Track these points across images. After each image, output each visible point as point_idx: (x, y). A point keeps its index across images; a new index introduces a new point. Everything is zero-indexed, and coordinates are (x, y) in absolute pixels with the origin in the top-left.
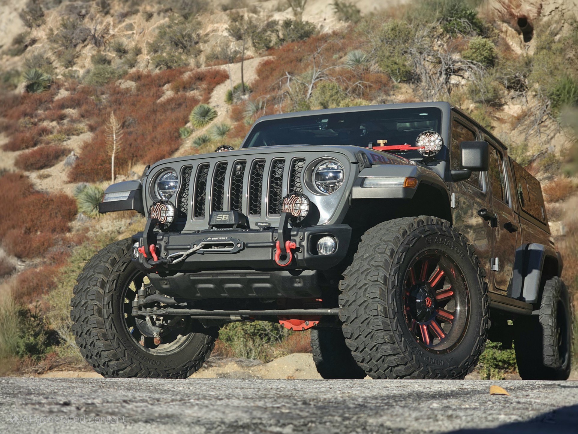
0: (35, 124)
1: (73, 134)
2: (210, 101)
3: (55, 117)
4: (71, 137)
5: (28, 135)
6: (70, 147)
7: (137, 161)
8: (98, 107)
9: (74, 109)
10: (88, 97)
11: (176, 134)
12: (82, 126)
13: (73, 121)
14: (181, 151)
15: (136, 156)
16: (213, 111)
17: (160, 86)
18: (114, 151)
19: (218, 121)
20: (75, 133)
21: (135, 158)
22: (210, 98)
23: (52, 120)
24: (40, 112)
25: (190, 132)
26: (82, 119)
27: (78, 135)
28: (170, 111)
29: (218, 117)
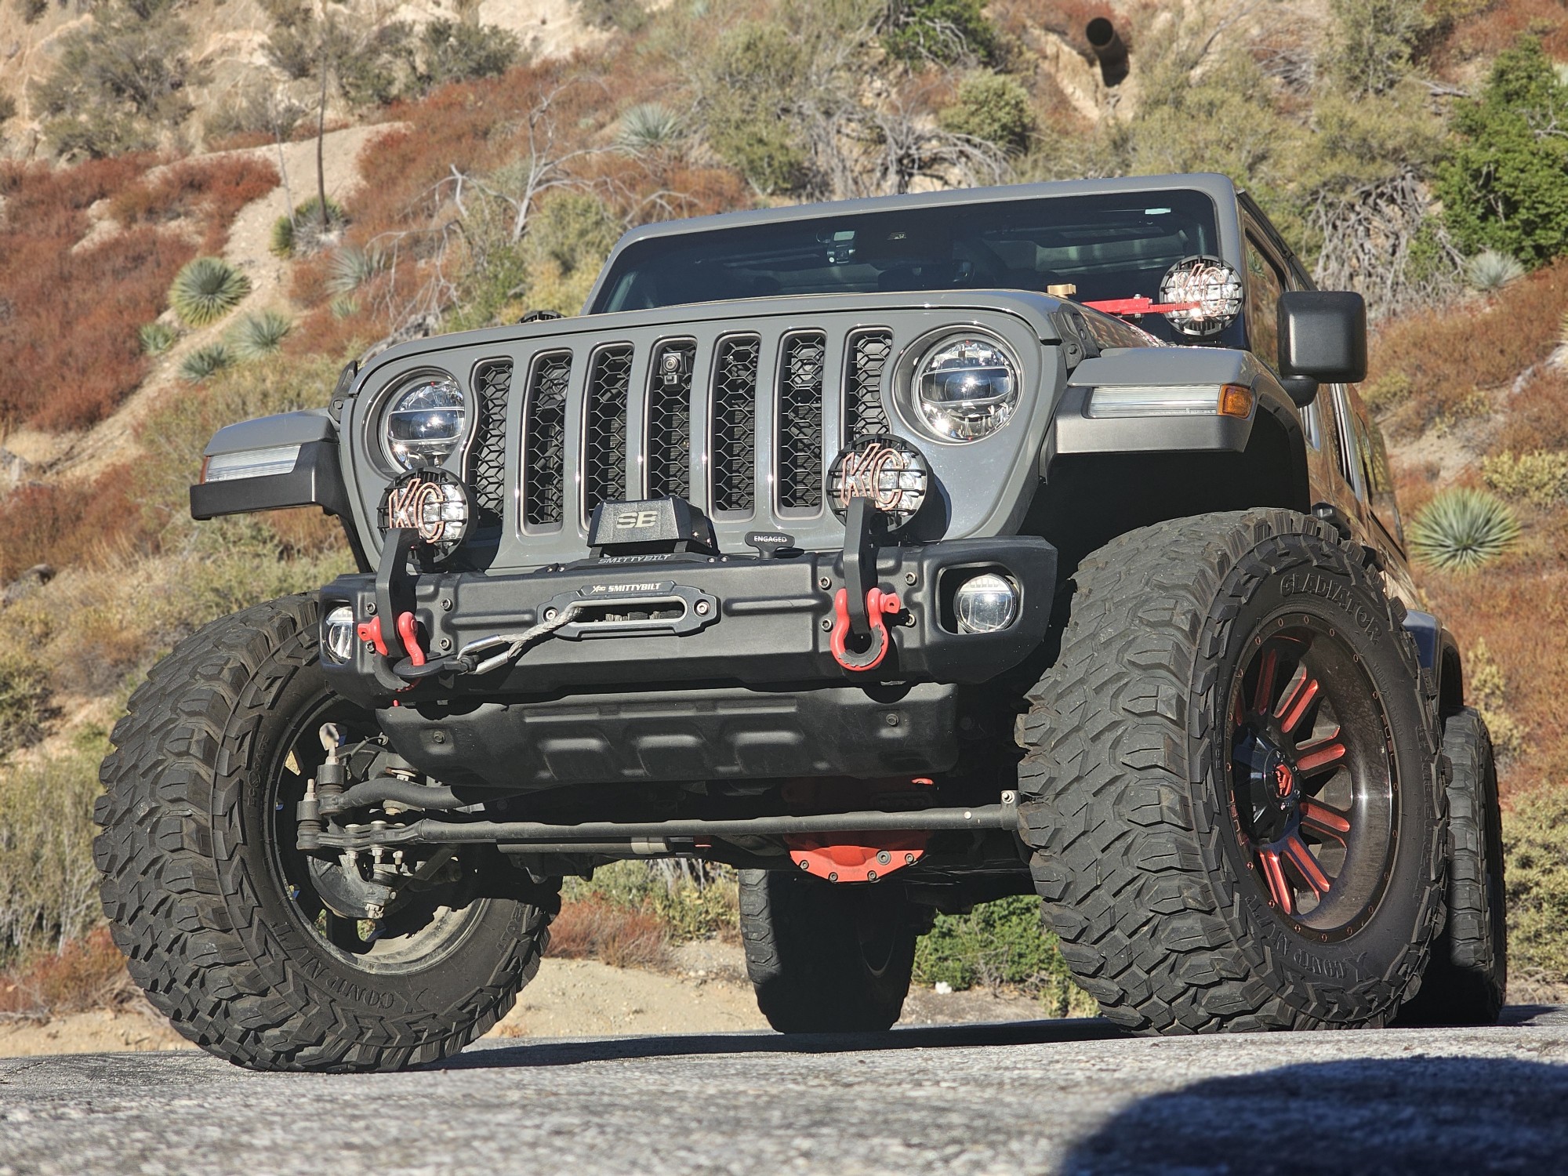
2: (226, 248)
7: (19, 421)
11: (131, 344)
14: (149, 390)
15: (16, 407)
16: (236, 276)
17: (77, 207)
19: (248, 305)
21: (13, 414)
22: (226, 240)
25: (173, 338)
28: (109, 278)
29: (254, 295)
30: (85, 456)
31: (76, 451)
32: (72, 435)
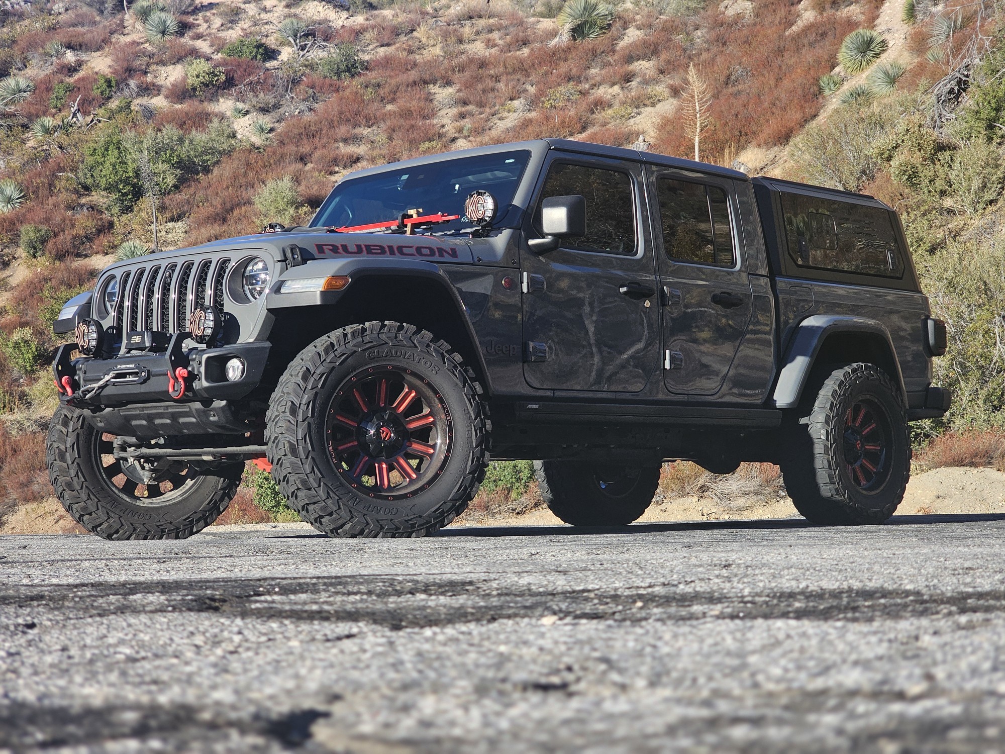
0: (583, 93)
1: (645, 105)
2: (877, 22)
3: (617, 79)
4: (642, 110)
5: (572, 112)
6: (639, 128)
7: (748, 142)
8: (688, 52)
9: (649, 60)
10: (673, 37)
11: (814, 89)
12: (661, 89)
13: (646, 82)
14: (822, 119)
15: (746, 134)
16: (879, 40)
17: (792, 4)
18: (698, 130)
19: (886, 59)
20: (647, 102)
21: (743, 138)
22: (878, 17)
23: (613, 84)
24: (593, 71)
25: (839, 83)
26: (662, 76)
27: (653, 105)
28: (807, 48)
29: (889, 51)
30: (781, 161)
31: (777, 159)
32: (776, 149)
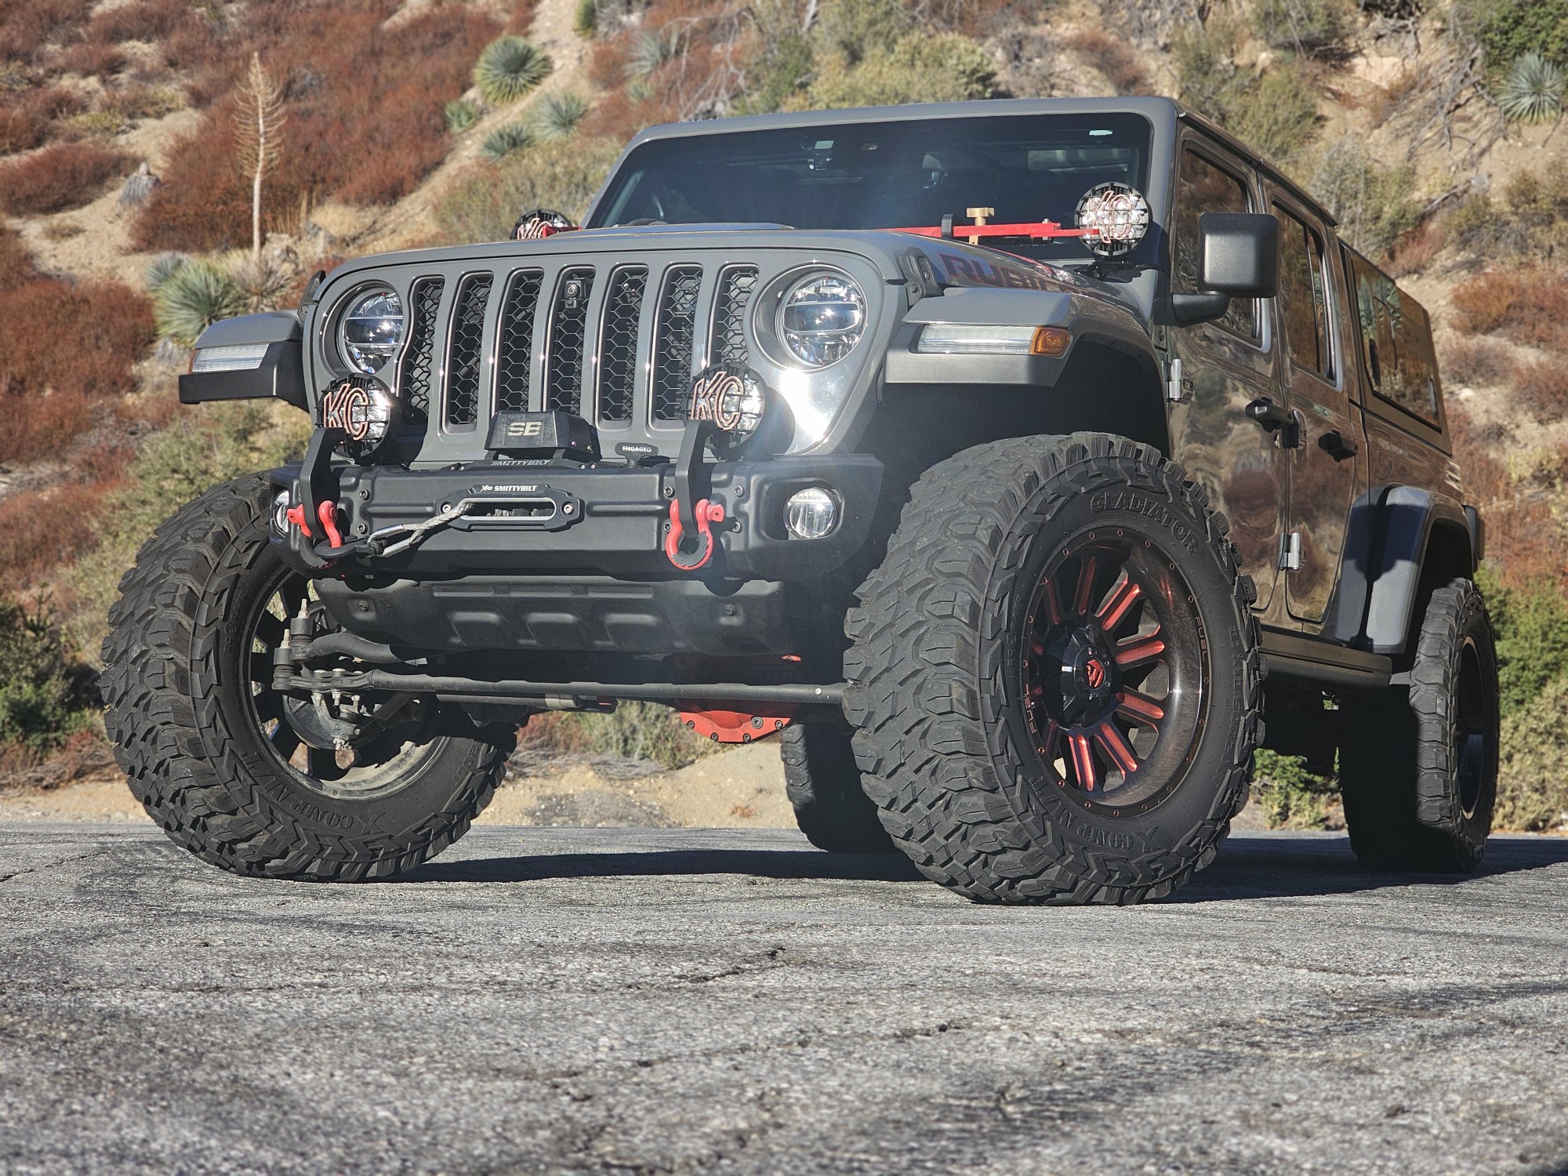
0: (38, 83)
1: (146, 115)
2: (532, 27)
3: (95, 65)
4: (140, 122)
5: (18, 112)
6: (137, 150)
7: (326, 193)
8: (217, 37)
9: (149, 41)
10: (189, 8)
11: (436, 121)
12: (171, 90)
13: (145, 76)
14: (451, 168)
15: (323, 180)
16: (539, 56)
18: (261, 165)
19: (550, 85)
20: (150, 110)
21: (319, 187)
22: (532, 19)
23: (87, 74)
24: (52, 48)
25: (476, 116)
26: (171, 70)
27: (159, 116)
28: (418, 54)
29: (555, 75)
30: (387, 230)
31: (378, 226)
32: (375, 209)
